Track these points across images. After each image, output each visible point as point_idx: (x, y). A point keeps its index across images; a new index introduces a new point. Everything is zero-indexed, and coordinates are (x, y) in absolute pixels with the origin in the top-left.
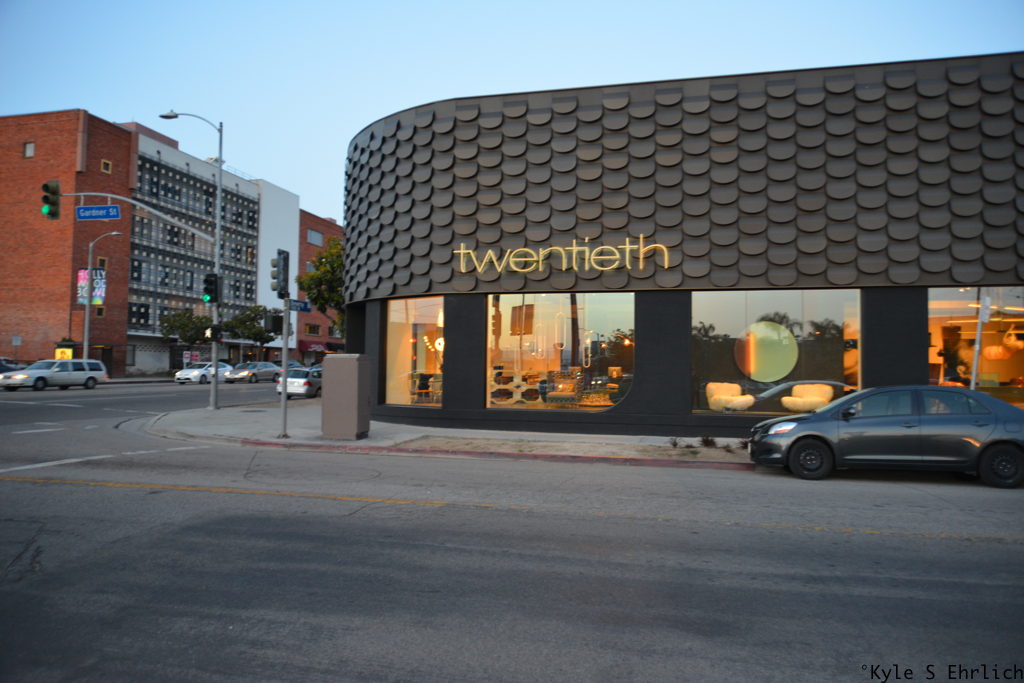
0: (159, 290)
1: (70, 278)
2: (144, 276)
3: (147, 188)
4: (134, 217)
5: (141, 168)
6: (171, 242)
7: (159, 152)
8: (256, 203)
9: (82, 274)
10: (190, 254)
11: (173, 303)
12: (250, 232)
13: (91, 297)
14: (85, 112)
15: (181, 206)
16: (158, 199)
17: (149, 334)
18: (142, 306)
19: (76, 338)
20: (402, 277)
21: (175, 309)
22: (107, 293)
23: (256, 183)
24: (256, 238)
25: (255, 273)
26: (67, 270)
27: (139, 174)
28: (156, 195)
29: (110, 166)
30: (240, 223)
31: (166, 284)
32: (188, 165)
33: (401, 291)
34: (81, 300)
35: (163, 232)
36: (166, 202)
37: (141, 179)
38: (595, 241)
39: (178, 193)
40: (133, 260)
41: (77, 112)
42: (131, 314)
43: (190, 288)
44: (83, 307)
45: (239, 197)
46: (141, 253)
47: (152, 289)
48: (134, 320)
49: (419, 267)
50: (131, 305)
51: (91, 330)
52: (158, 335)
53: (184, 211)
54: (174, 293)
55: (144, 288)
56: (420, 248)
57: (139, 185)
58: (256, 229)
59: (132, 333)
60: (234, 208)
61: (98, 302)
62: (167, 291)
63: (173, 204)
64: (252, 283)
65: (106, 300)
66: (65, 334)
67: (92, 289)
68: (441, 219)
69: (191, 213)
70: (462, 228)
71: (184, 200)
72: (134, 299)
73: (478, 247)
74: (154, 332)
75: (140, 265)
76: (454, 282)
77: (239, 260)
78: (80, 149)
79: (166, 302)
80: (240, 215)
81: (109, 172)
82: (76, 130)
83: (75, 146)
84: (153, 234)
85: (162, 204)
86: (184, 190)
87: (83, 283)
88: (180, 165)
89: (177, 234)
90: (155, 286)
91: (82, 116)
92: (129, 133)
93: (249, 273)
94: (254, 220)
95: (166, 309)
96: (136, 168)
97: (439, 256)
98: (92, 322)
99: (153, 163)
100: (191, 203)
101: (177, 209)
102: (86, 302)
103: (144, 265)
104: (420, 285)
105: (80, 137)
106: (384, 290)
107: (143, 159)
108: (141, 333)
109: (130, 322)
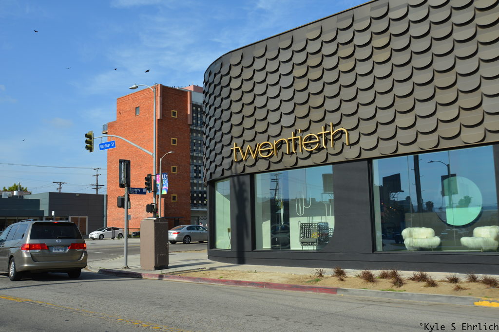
9: (158, 177)
13: (162, 190)
14: (161, 85)
18: (200, 192)
29: (177, 114)
40: (193, 166)
42: (193, 198)
46: (197, 161)
48: (195, 202)
49: (218, 160)
50: (192, 192)
55: (200, 182)
56: (218, 148)
57: (194, 122)
59: (195, 209)
68: (226, 128)
70: (236, 133)
76: (233, 168)
81: (176, 117)
82: (157, 96)
83: (156, 105)
87: (159, 183)
92: (186, 92)
96: (191, 111)
97: (226, 152)
102: (159, 193)
105: (158, 100)
108: (200, 209)
109: (193, 202)
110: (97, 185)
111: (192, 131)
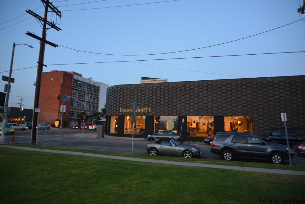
0: (77, 108)
1: (59, 106)
2: (74, 105)
3: (75, 86)
4: (72, 92)
5: (74, 82)
6: (80, 98)
7: (78, 78)
8: (99, 87)
9: (61, 106)
10: (83, 100)
11: (80, 111)
12: (97, 94)
13: (63, 111)
14: (63, 71)
15: (82, 89)
16: (77, 88)
17: (74, 118)
18: (73, 112)
19: (60, 119)
20: (112, 112)
21: (80, 112)
22: (66, 110)
23: (99, 83)
24: (99, 96)
25: (98, 104)
26: (58, 104)
27: (73, 83)
28: (77, 87)
29: (68, 82)
30: (95, 92)
31: (78, 107)
32: (84, 80)
33: (112, 115)
34: (61, 111)
35: (78, 96)
36: (79, 89)
37: (74, 84)
38: (140, 108)
39: (82, 86)
40: (72, 102)
41: (62, 71)
42: (71, 114)
43: (83, 108)
44: (61, 113)
45: (95, 86)
46: (73, 100)
47: (75, 108)
49: (115, 111)
50: (71, 111)
51: (63, 117)
52: (76, 118)
53: (83, 90)
54: (80, 109)
55: (73, 108)
56: (115, 108)
57: (73, 85)
58: (99, 94)
59: (71, 118)
60: (94, 89)
61: (64, 112)
62: (78, 108)
63: (80, 89)
64: (97, 106)
65: (66, 111)
66: (57, 118)
67: (63, 109)
68: (118, 103)
69: (84, 91)
70: (121, 105)
71: (83, 88)
72: (71, 110)
73: (123, 108)
74: (75, 117)
75: (73, 103)
76: (120, 114)
77: (95, 101)
78: (62, 79)
79: (78, 111)
80: (95, 90)
82: (61, 75)
83: (61, 78)
84: (76, 96)
85: (78, 89)
86: (83, 86)
87: (61, 108)
88: (82, 80)
89: (81, 96)
90: (76, 107)
91: (62, 72)
92: (72, 75)
93: (97, 104)
94: (98, 92)
95: (78, 112)
96: (73, 82)
97: (118, 109)
98: (63, 116)
99: (76, 80)
100: (84, 88)
101: (81, 90)
102: (62, 112)
103: (74, 103)
104: (115, 114)
105: (62, 76)
106: (110, 115)
107: (75, 80)
108: (72, 118)
109: (70, 115)
110: (21, 104)
111: (73, 89)
